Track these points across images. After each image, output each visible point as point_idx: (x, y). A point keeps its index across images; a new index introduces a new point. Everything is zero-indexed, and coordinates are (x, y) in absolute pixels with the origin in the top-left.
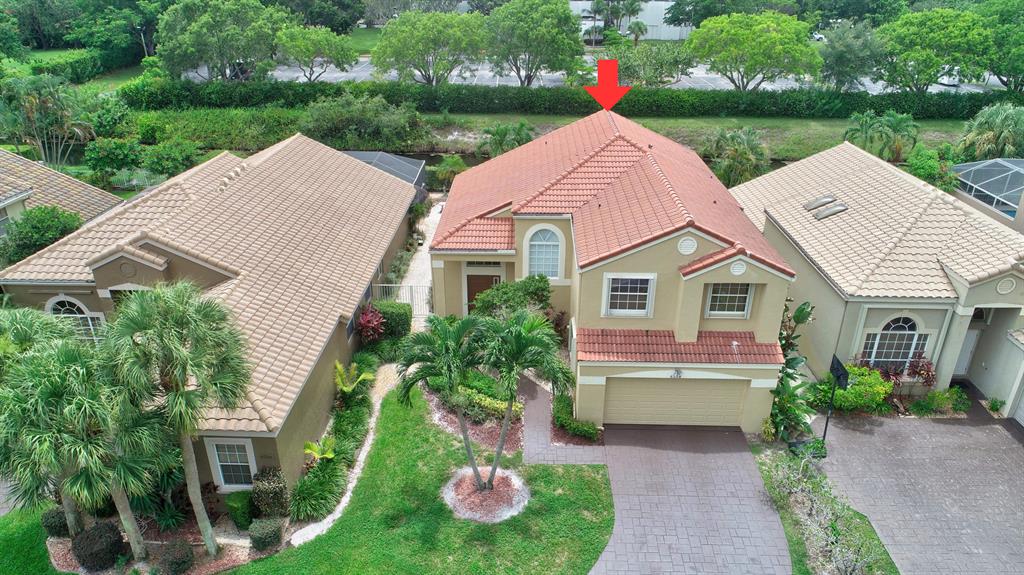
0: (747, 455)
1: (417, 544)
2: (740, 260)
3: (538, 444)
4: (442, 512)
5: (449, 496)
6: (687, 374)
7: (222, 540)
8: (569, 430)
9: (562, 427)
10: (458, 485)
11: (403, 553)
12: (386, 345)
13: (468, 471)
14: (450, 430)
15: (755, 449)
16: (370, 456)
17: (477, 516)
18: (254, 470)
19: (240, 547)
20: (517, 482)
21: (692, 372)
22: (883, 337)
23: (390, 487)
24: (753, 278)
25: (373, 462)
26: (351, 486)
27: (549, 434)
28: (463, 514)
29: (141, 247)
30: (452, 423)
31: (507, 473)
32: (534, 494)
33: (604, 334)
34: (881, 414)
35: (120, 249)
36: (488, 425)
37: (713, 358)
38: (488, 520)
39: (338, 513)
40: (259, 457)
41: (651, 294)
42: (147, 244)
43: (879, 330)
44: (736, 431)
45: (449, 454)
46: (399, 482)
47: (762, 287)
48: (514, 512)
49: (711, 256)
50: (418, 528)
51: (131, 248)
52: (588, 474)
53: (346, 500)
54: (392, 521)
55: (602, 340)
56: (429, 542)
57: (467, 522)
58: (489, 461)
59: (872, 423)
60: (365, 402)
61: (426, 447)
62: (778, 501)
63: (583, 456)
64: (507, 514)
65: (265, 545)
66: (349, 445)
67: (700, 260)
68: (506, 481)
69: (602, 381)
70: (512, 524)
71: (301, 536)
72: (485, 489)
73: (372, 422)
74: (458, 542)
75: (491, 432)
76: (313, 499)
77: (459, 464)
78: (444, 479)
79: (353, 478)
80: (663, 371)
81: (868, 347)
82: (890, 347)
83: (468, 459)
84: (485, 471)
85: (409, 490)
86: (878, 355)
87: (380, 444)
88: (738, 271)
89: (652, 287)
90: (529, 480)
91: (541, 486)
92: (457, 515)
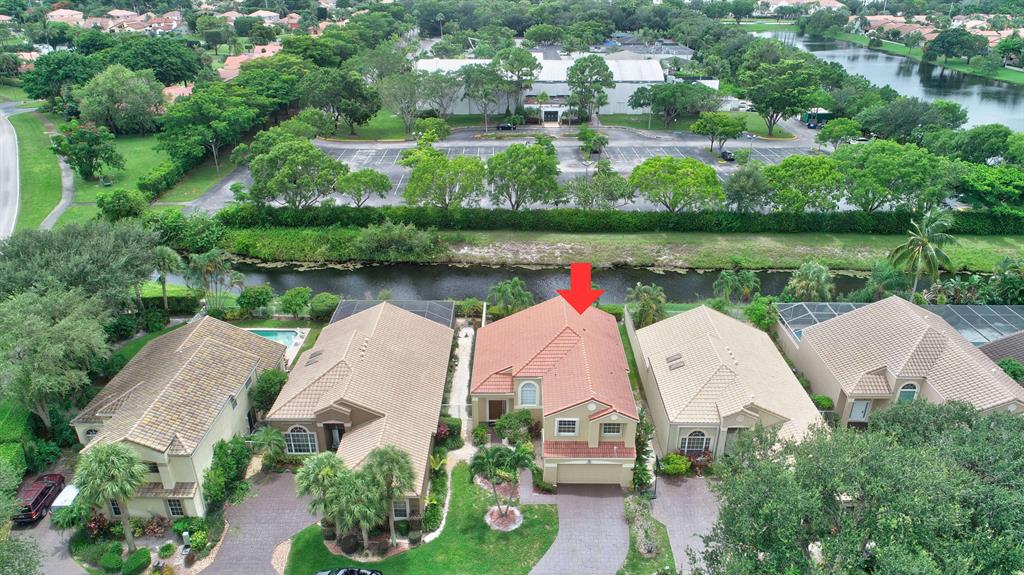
0: (621, 498)
1: (477, 541)
2: (615, 414)
3: (527, 494)
4: (486, 527)
5: (488, 520)
6: (593, 462)
7: (397, 541)
8: (541, 488)
9: (538, 486)
10: (491, 515)
11: (471, 544)
12: (449, 441)
13: (496, 508)
14: (485, 488)
15: (625, 496)
16: (450, 501)
17: (501, 528)
18: (408, 511)
19: (405, 543)
20: (517, 513)
21: (595, 461)
22: (690, 439)
23: (462, 516)
24: (621, 421)
25: (453, 504)
26: (445, 516)
27: (532, 489)
28: (495, 527)
29: (339, 404)
30: (486, 484)
31: (513, 508)
32: (525, 518)
33: (556, 443)
34: (688, 476)
35: (331, 406)
36: (503, 485)
37: (605, 455)
38: (505, 530)
39: (441, 528)
40: (411, 506)
41: (577, 426)
42: (342, 403)
43: (687, 437)
44: (618, 486)
45: (487, 500)
46: (466, 513)
47: (625, 425)
48: (517, 527)
49: (603, 411)
50: (477, 534)
51: (335, 405)
52: (549, 508)
53: (444, 522)
54: (465, 531)
55: (556, 447)
56: (481, 540)
57: (497, 531)
58: (505, 503)
59: (682, 481)
60: (444, 474)
61: (475, 497)
62: (629, 520)
63: (546, 500)
64: (513, 527)
65: (415, 542)
66: (441, 496)
67: (598, 413)
68: (512, 512)
69: (555, 465)
70: (516, 531)
71: (428, 538)
72: (505, 517)
73: (449, 484)
74: (493, 540)
75: (505, 489)
76: (430, 522)
77: (491, 505)
78: (485, 512)
79: (445, 512)
80: (583, 461)
81: (683, 443)
82: (693, 443)
83: (495, 502)
84: (504, 508)
85: (470, 517)
86: (688, 447)
87: (454, 495)
88: (614, 418)
89: (577, 424)
90: (523, 512)
91: (528, 515)
92: (492, 528)
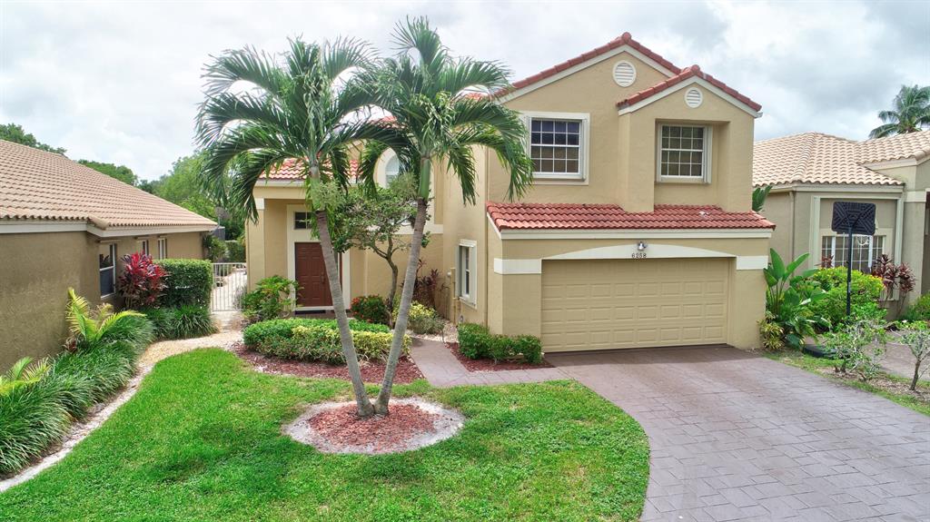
2: (695, 84)
3: (448, 374)
5: (301, 433)
13: (332, 406)
17: (368, 449)
20: (431, 408)
22: (840, 240)
24: (712, 113)
31: (408, 402)
32: (471, 414)
38: (393, 451)
41: (584, 146)
45: (291, 392)
55: (526, 211)
63: (530, 377)
64: (429, 441)
78: (286, 415)
80: (622, 245)
88: (693, 102)
90: (454, 402)
91: (479, 406)
